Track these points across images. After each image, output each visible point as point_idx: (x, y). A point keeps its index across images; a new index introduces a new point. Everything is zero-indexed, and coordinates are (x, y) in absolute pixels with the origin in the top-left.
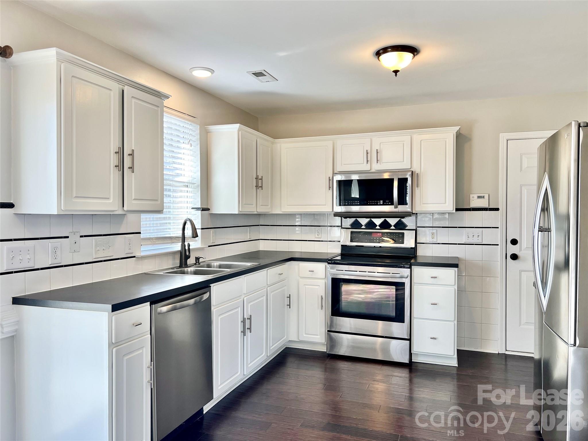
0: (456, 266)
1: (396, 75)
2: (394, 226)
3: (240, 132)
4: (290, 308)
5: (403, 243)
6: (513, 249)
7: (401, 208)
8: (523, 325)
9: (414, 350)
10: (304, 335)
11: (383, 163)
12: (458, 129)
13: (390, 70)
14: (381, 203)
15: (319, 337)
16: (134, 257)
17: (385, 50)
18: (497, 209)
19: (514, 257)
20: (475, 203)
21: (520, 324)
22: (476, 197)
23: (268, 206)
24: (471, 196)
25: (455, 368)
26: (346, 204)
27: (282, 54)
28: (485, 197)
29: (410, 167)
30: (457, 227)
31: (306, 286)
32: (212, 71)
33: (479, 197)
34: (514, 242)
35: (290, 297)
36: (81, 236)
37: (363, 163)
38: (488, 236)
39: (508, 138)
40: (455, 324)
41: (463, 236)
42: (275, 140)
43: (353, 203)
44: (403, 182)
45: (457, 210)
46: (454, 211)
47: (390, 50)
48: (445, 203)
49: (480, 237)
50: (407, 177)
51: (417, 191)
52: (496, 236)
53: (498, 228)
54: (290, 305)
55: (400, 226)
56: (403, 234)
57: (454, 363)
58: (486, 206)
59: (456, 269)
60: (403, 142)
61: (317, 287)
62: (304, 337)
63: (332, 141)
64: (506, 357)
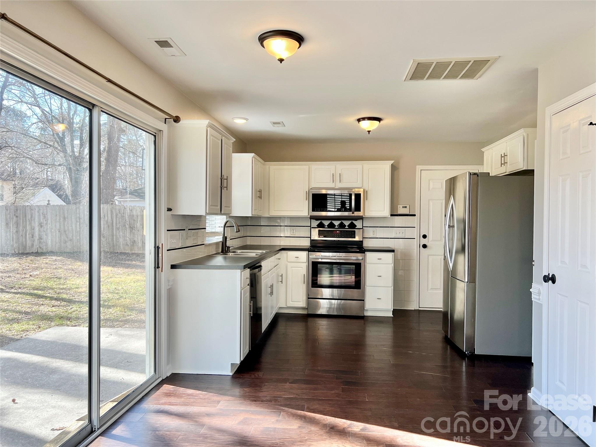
0: (393, 251)
1: (369, 133)
2: (348, 226)
3: (253, 159)
4: (282, 283)
5: (355, 238)
6: (424, 241)
7: (356, 214)
8: (429, 290)
9: (367, 307)
10: (291, 303)
11: (343, 183)
12: (393, 162)
13: (366, 130)
14: (343, 210)
15: (302, 303)
16: (204, 244)
17: (364, 119)
18: (415, 215)
19: (425, 246)
20: (401, 211)
21: (428, 290)
22: (402, 207)
23: (261, 211)
24: (399, 206)
25: (392, 318)
26: (319, 210)
27: (301, 116)
28: (407, 207)
29: (361, 187)
30: (389, 227)
31: (293, 268)
32: (247, 119)
33: (403, 207)
34: (425, 236)
35: (282, 276)
36: (189, 230)
37: (330, 182)
38: (409, 233)
39: (422, 169)
40: (392, 289)
41: (393, 233)
42: (266, 162)
43: (324, 210)
44: (358, 196)
45: (391, 215)
46: (390, 216)
47: (366, 119)
48: (384, 211)
49: (404, 233)
50: (360, 193)
51: (366, 202)
52: (414, 233)
53: (415, 227)
54: (282, 282)
55: (352, 226)
56: (355, 231)
57: (391, 315)
58: (408, 213)
59: (393, 253)
60: (357, 169)
61: (301, 268)
62: (291, 304)
63: (308, 166)
64: (419, 311)
